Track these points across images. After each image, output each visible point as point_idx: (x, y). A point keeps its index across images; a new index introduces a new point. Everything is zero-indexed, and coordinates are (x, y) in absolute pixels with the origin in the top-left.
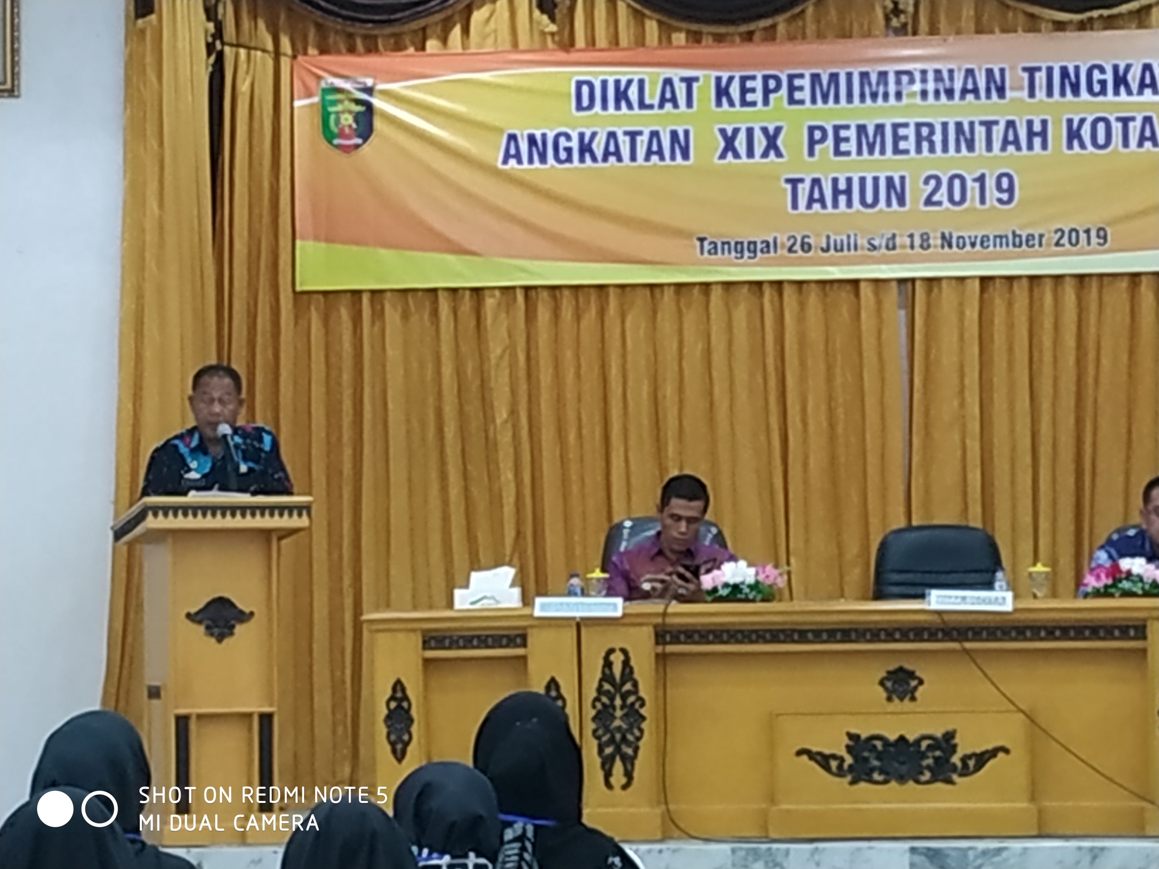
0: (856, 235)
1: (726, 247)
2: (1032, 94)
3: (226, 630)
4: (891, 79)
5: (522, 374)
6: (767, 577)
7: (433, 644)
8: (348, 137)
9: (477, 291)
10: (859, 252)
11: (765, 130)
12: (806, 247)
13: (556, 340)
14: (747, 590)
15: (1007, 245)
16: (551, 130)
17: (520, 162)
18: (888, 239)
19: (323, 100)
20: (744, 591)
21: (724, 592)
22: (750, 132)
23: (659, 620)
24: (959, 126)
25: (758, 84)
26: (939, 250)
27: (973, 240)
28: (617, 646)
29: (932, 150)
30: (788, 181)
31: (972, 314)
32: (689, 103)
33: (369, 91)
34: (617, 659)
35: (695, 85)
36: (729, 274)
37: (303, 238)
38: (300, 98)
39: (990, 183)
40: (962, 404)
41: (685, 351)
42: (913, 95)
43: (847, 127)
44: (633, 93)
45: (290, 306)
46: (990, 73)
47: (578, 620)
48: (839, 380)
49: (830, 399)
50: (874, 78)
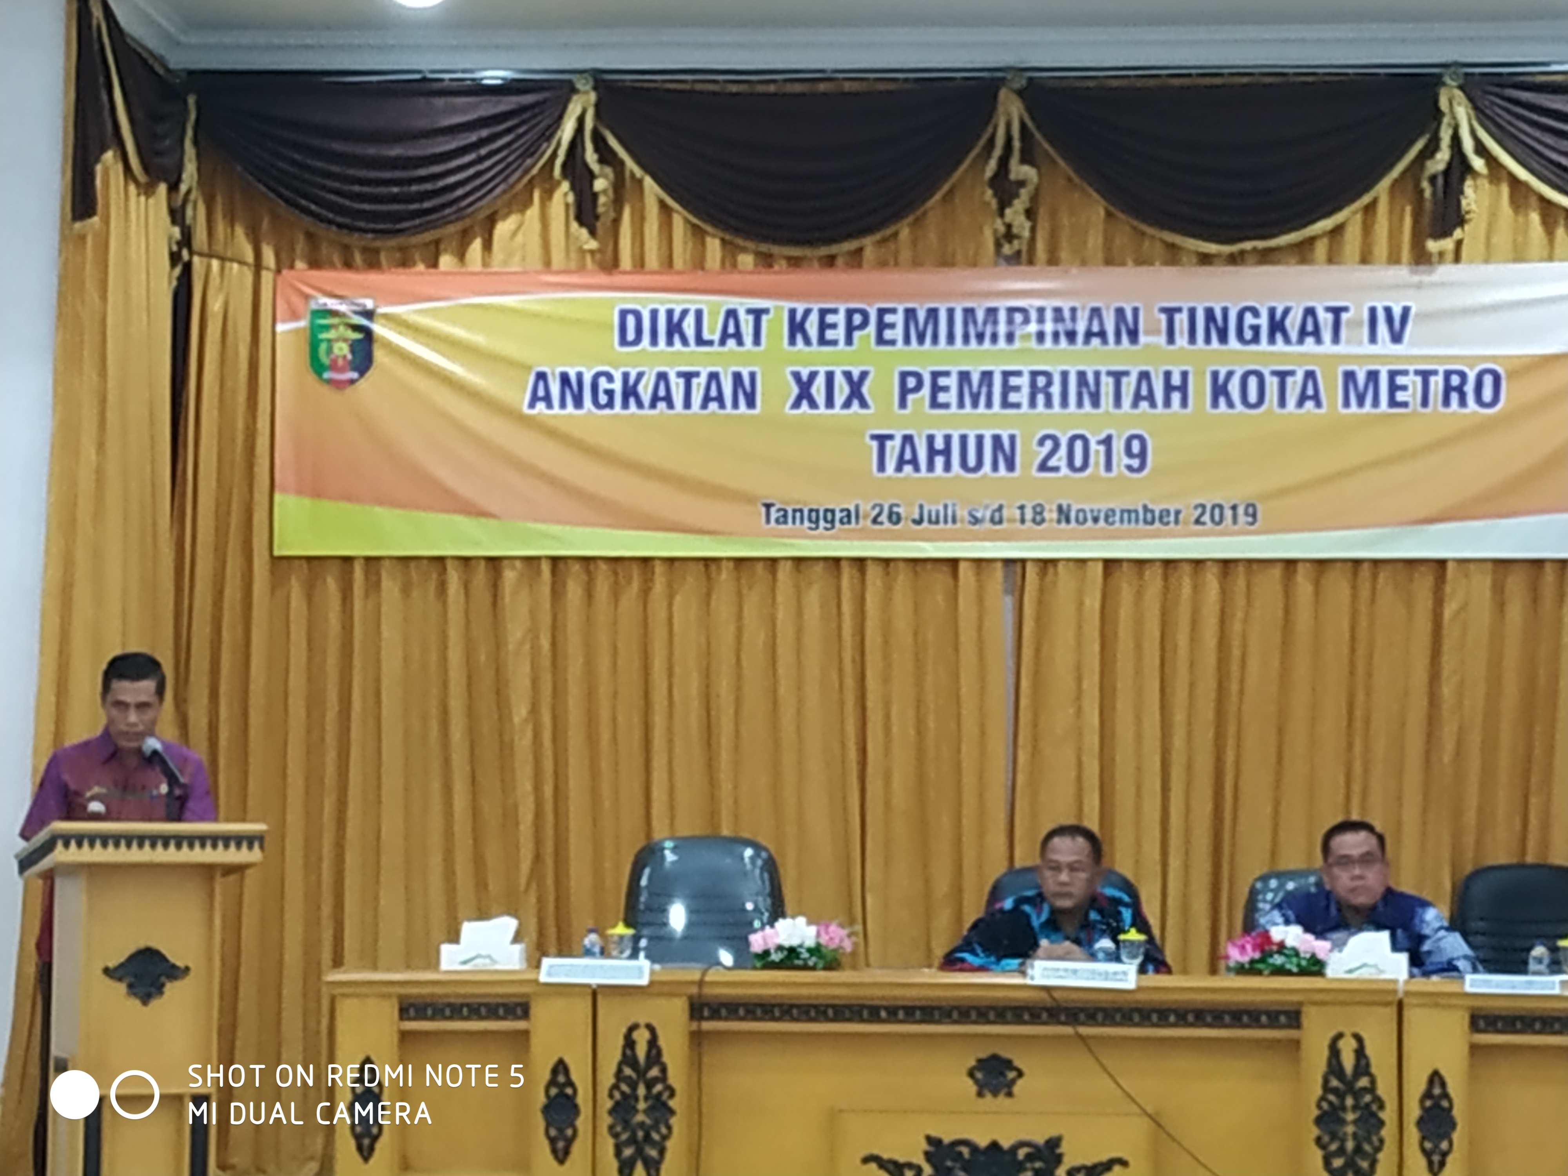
0: (954, 505)
1: (798, 515)
2: (1171, 339)
3: (153, 990)
4: (1002, 316)
5: (546, 661)
6: (831, 939)
7: (412, 1012)
8: (341, 370)
9: (494, 562)
10: (958, 525)
11: (848, 375)
12: (895, 518)
13: (589, 621)
14: (805, 955)
15: (1137, 520)
16: (589, 369)
17: (550, 406)
18: (994, 511)
19: (312, 323)
20: (803, 956)
21: (776, 957)
22: (830, 376)
23: (694, 990)
24: (1082, 375)
25: (840, 318)
26: (1055, 525)
27: (1095, 514)
28: (642, 1021)
29: (1049, 404)
30: (874, 437)
31: (1093, 602)
32: (757, 340)
33: (369, 314)
34: (642, 1038)
35: (764, 318)
36: (800, 548)
37: (284, 490)
38: (284, 321)
39: (1118, 446)
40: (1079, 711)
41: (745, 639)
42: (1026, 337)
43: (947, 374)
44: (689, 326)
45: (267, 574)
46: (1120, 312)
47: (594, 987)
48: (929, 679)
49: (919, 704)
50: (980, 315)
